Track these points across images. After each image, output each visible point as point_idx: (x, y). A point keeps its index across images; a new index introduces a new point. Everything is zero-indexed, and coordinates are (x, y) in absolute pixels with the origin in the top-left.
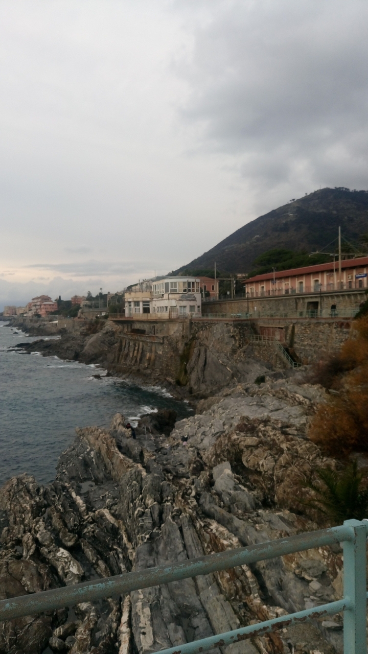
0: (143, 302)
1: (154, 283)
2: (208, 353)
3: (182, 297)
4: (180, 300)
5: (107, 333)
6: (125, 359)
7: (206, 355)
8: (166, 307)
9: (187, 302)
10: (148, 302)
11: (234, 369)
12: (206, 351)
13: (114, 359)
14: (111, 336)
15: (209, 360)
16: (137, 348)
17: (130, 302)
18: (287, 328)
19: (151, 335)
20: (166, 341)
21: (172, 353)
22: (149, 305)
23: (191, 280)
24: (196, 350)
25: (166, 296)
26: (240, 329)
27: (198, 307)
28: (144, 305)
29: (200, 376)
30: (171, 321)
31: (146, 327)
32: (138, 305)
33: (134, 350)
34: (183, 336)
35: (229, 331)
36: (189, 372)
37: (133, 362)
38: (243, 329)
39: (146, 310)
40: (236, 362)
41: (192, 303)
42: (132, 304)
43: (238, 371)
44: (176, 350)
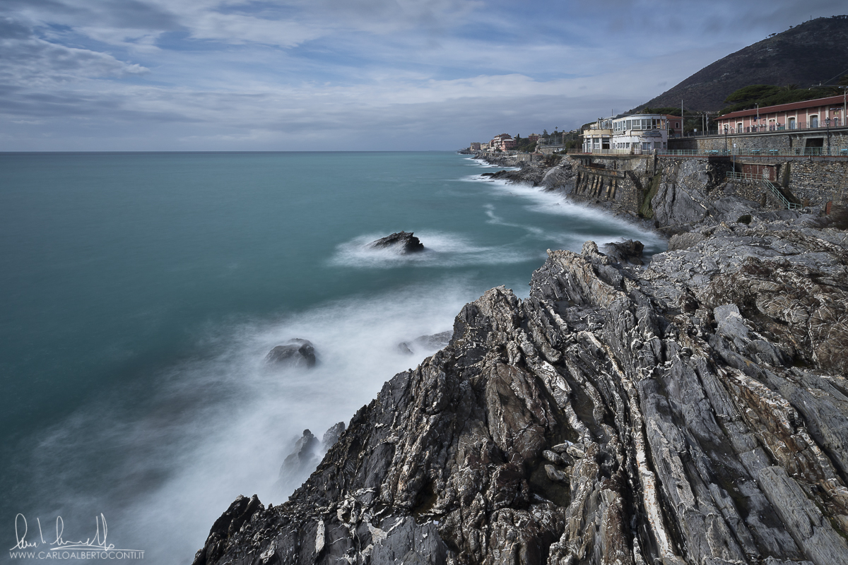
0: (603, 138)
1: (614, 121)
2: (677, 190)
3: (645, 134)
4: (643, 137)
5: (564, 166)
6: (584, 190)
7: (674, 191)
8: (628, 144)
9: (652, 138)
10: (608, 138)
11: (710, 207)
12: (674, 188)
13: (572, 190)
14: (569, 169)
15: (678, 196)
16: (596, 181)
17: (588, 139)
18: (779, 166)
19: (611, 169)
20: (627, 176)
21: (635, 188)
22: (608, 141)
23: (657, 117)
24: (662, 186)
25: (628, 133)
26: (717, 166)
27: (664, 143)
28: (603, 142)
29: (667, 211)
30: (633, 156)
31: (606, 162)
32: (598, 142)
33: (593, 183)
34: (647, 172)
35: (703, 168)
36: (654, 206)
37: (592, 193)
38: (721, 165)
39: (606, 146)
40: (712, 199)
41: (657, 140)
42: (591, 140)
43: (715, 209)
44: (638, 185)
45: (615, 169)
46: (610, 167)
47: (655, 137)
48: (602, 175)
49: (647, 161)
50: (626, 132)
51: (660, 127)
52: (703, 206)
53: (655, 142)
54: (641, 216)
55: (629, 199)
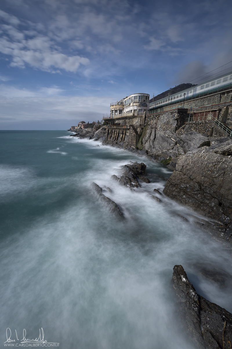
0: (119, 110)
1: (125, 100)
3: (140, 104)
5: (103, 129)
7: (155, 133)
15: (158, 136)
18: (220, 110)
22: (122, 111)
27: (148, 110)
30: (134, 117)
31: (121, 122)
32: (117, 112)
37: (114, 139)
38: (183, 114)
42: (114, 111)
45: (125, 124)
46: (123, 124)
47: (144, 106)
48: (119, 129)
49: (141, 119)
50: (131, 104)
51: (146, 101)
52: (173, 139)
53: (144, 109)
54: (137, 148)
55: (132, 140)
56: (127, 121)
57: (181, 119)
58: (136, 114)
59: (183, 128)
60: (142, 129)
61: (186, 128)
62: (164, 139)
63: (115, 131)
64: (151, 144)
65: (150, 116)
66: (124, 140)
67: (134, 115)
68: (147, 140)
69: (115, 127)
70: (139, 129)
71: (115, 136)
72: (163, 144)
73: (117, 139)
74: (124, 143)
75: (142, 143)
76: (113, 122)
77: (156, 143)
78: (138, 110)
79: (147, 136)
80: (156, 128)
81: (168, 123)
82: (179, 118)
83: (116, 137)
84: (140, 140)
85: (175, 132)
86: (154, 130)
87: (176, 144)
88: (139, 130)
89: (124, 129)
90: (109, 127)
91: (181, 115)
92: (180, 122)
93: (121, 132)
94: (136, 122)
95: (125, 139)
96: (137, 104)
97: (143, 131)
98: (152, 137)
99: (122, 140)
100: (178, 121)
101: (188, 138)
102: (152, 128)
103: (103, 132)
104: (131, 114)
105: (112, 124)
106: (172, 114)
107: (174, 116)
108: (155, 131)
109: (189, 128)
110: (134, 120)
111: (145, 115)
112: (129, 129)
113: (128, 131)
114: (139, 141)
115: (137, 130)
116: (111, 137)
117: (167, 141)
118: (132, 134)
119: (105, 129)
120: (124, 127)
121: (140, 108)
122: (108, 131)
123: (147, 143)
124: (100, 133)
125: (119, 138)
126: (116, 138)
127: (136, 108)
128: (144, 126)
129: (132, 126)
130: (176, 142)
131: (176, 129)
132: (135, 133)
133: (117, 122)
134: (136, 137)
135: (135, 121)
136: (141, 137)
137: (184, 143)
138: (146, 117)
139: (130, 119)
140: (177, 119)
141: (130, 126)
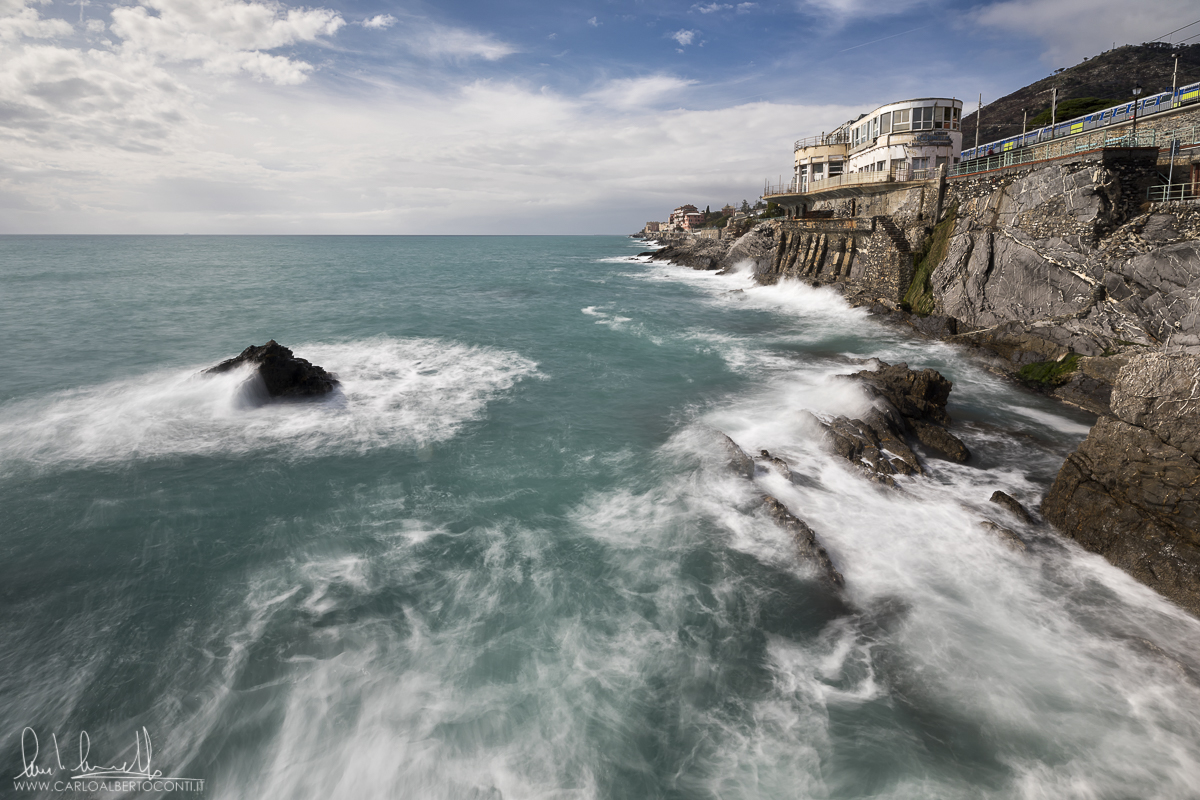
0: (831, 164)
1: (854, 126)
3: (919, 140)
6: (791, 266)
8: (881, 164)
9: (932, 148)
10: (841, 161)
11: (1109, 276)
13: (771, 268)
15: (1003, 259)
16: (813, 245)
17: (802, 167)
19: (845, 217)
20: (879, 226)
21: (894, 249)
22: (841, 168)
23: (944, 103)
24: (958, 241)
25: (882, 141)
27: (955, 160)
28: (831, 169)
30: (892, 185)
31: (836, 204)
32: (821, 170)
33: (809, 249)
34: (920, 216)
36: (936, 287)
38: (1133, 172)
40: (1111, 257)
41: (942, 151)
42: (809, 169)
44: (902, 244)
45: (853, 215)
46: (844, 213)
47: (938, 146)
48: (826, 232)
49: (923, 192)
50: (878, 141)
51: (947, 126)
52: (1083, 276)
53: (937, 157)
54: (906, 308)
55: (882, 274)
56: (864, 201)
57: (1123, 191)
58: (900, 177)
59: (1139, 230)
60: (929, 231)
61: (1151, 228)
62: (1034, 274)
63: (810, 241)
64: (973, 295)
65: (966, 183)
66: (848, 273)
67: (891, 179)
68: (952, 278)
69: (810, 225)
70: (913, 232)
71: (810, 257)
72: (1032, 296)
73: (820, 270)
74: (847, 283)
75: (928, 287)
76: (805, 206)
77: (994, 288)
78: (910, 161)
79: (953, 258)
80: (996, 229)
81: (1054, 207)
82: (1112, 189)
83: (813, 260)
84: (921, 275)
85: (1096, 247)
86: (984, 235)
87: (1101, 294)
88: (913, 235)
89: (846, 232)
90: (788, 225)
91: (1123, 173)
92: (1120, 202)
93: (834, 241)
94: (900, 205)
95: (853, 269)
96: (909, 139)
97: (932, 241)
98: (976, 266)
99: (838, 274)
100: (1105, 200)
101: (1165, 270)
102: (974, 228)
103: (760, 242)
104: (881, 177)
105: (801, 214)
106: (1073, 171)
107: (1088, 177)
108: (992, 240)
109: (1168, 226)
110: (894, 199)
111: (943, 179)
112: (868, 233)
113: (865, 240)
114: (912, 279)
115: (907, 237)
116: (793, 260)
117: (1054, 285)
118: (882, 250)
119: (771, 233)
120: (847, 225)
121: (918, 153)
122: (784, 238)
123: (950, 290)
124: (748, 246)
125: (826, 265)
126: (812, 266)
127: (899, 153)
128: (939, 221)
129: (886, 221)
130: (1102, 288)
131: (1099, 232)
132: (898, 246)
133: (818, 206)
134: (902, 263)
135: (898, 203)
136: (926, 263)
137: (1146, 292)
138: (944, 186)
139: (873, 195)
140: (1100, 192)
141: (874, 220)
